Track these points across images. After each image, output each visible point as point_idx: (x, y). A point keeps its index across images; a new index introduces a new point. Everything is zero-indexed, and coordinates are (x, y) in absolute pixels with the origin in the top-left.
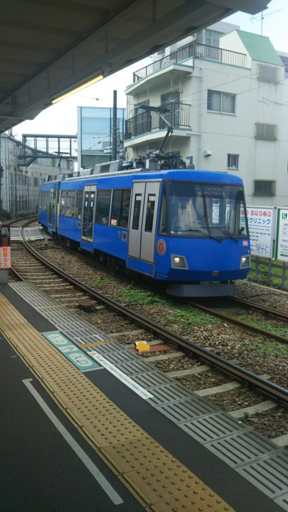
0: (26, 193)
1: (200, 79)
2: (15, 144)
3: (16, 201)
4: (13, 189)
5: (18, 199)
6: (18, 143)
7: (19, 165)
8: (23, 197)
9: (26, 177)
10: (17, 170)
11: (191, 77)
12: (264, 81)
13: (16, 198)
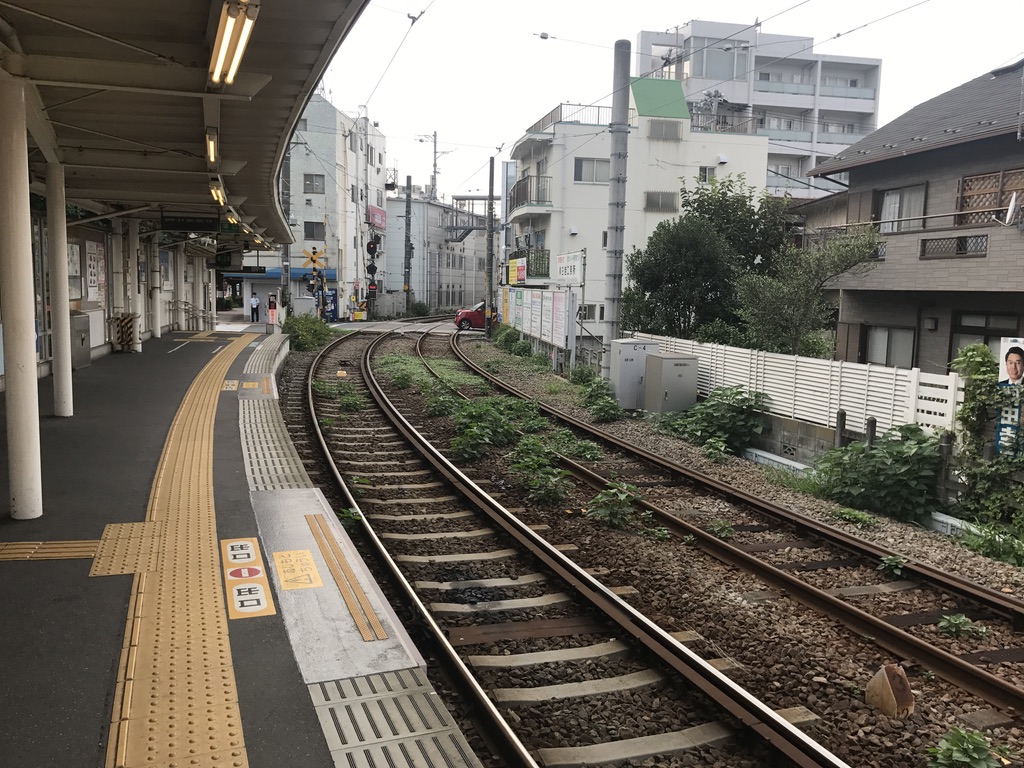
0: (458, 280)
1: (564, 147)
2: (442, 211)
3: (440, 293)
4: (433, 275)
5: (444, 288)
6: (446, 209)
7: (447, 241)
8: (453, 287)
9: (461, 257)
10: (444, 247)
11: (552, 146)
12: (658, 139)
13: (441, 287)
